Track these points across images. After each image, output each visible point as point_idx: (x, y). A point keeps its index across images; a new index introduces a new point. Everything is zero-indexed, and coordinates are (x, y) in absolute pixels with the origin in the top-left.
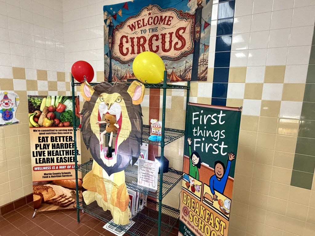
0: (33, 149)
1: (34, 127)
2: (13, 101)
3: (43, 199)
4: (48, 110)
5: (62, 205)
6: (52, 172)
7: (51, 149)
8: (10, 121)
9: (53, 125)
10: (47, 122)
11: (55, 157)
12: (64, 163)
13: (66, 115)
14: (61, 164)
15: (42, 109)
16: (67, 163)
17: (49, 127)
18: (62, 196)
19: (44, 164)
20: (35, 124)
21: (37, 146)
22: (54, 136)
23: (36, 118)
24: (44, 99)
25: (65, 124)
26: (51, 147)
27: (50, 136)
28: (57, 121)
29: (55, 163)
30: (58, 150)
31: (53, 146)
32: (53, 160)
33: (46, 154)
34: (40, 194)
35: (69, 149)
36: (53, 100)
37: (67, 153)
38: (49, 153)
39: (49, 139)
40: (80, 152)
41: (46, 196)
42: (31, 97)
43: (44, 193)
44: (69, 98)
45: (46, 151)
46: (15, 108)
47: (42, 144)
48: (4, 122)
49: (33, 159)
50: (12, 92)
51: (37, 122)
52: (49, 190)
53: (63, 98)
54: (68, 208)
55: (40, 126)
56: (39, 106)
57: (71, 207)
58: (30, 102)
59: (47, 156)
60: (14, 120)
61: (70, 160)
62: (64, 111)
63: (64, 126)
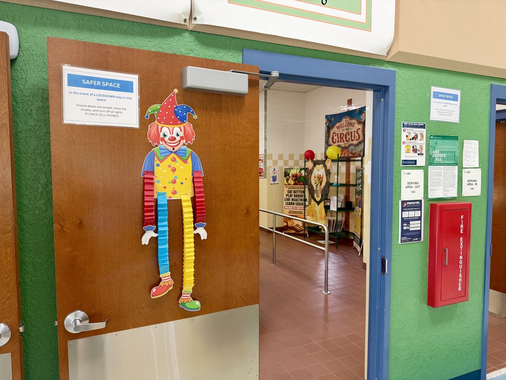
0: (285, 197)
1: (286, 185)
2: (277, 172)
3: (288, 225)
4: (293, 176)
5: (297, 231)
6: (293, 210)
7: (293, 197)
8: (275, 182)
9: (295, 184)
10: (292, 182)
11: (295, 202)
12: (299, 206)
13: (302, 178)
14: (298, 206)
15: (290, 175)
16: (301, 206)
17: (293, 185)
18: (297, 225)
19: (289, 206)
20: (286, 183)
21: (287, 195)
22: (295, 190)
23: (287, 180)
24: (292, 170)
25: (301, 184)
26: (293, 196)
27: (293, 190)
28: (297, 182)
29: (295, 206)
30: (297, 198)
31: (295, 196)
32: (294, 204)
33: (291, 200)
34: (287, 222)
35: (302, 198)
36: (296, 170)
37: (301, 200)
38: (292, 199)
39: (293, 192)
40: (308, 200)
41: (290, 224)
42: (286, 169)
43: (289, 222)
44: (303, 169)
45: (291, 198)
46: (278, 176)
47: (289, 194)
48: (273, 183)
49: (285, 202)
50: (277, 167)
51: (287, 182)
52: (291, 220)
53: (301, 169)
54: (300, 233)
55: (289, 184)
56: (289, 174)
57: (302, 232)
58: (285, 172)
59: (291, 201)
60: (277, 182)
61: (302, 204)
62: (301, 176)
63: (300, 185)
